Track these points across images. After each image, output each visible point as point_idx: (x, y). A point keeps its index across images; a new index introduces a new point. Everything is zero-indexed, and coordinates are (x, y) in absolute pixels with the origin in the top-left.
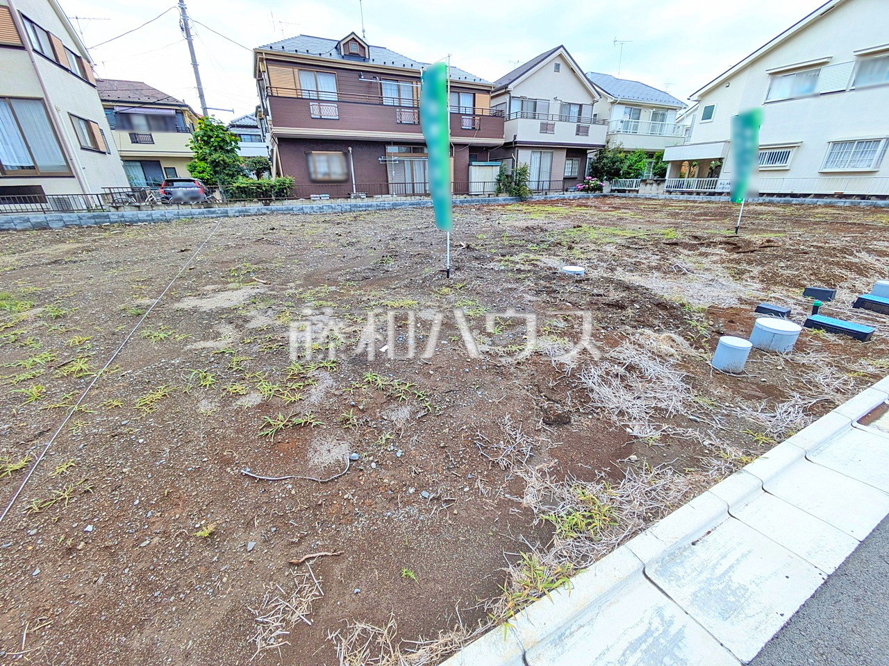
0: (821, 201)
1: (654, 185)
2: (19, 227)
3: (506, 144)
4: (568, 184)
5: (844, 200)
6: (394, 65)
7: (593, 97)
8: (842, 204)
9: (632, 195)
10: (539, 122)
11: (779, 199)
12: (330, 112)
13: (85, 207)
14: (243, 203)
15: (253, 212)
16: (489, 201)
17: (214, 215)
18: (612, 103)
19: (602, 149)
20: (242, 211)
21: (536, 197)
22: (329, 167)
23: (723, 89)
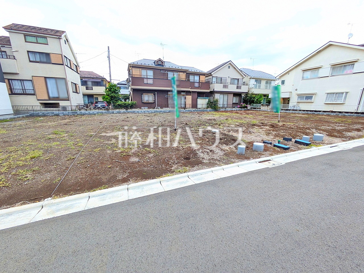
0: (325, 114)
1: (266, 106)
2: (50, 115)
3: (210, 92)
4: (234, 105)
5: (333, 113)
6: (172, 68)
7: (243, 76)
8: (333, 115)
9: (258, 110)
10: (223, 84)
11: (310, 112)
12: (150, 82)
13: (70, 109)
14: (119, 109)
15: (122, 112)
16: (204, 110)
17: (109, 113)
18: (250, 78)
19: (247, 94)
20: (119, 112)
21: (222, 110)
22: (149, 98)
23: (287, 75)
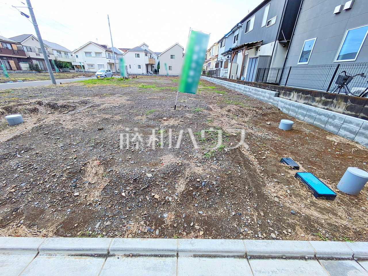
1: (73, 70)
3: (28, 58)
7: (46, 48)
9: (69, 72)
10: (34, 53)
18: (53, 50)
19: (55, 61)
21: (43, 72)
23: (77, 52)
